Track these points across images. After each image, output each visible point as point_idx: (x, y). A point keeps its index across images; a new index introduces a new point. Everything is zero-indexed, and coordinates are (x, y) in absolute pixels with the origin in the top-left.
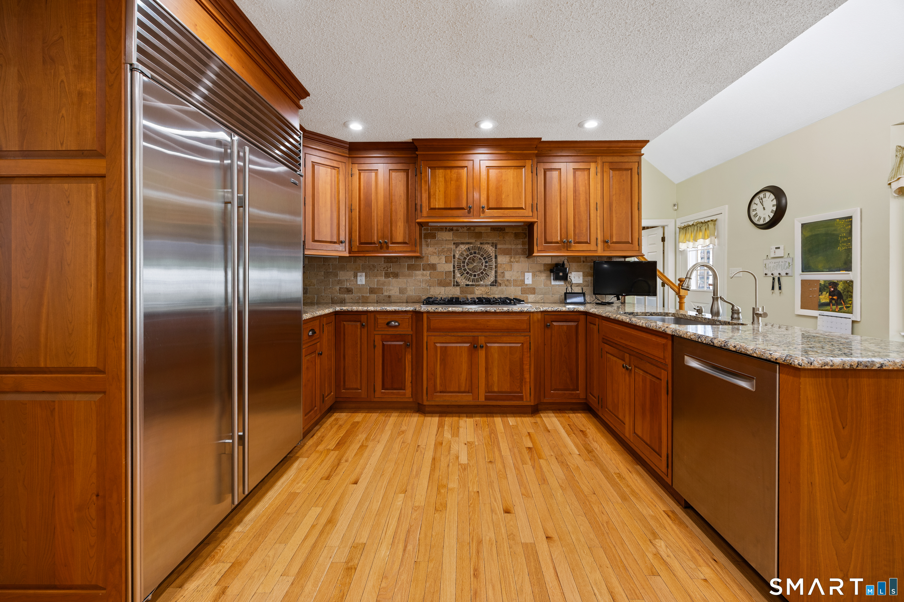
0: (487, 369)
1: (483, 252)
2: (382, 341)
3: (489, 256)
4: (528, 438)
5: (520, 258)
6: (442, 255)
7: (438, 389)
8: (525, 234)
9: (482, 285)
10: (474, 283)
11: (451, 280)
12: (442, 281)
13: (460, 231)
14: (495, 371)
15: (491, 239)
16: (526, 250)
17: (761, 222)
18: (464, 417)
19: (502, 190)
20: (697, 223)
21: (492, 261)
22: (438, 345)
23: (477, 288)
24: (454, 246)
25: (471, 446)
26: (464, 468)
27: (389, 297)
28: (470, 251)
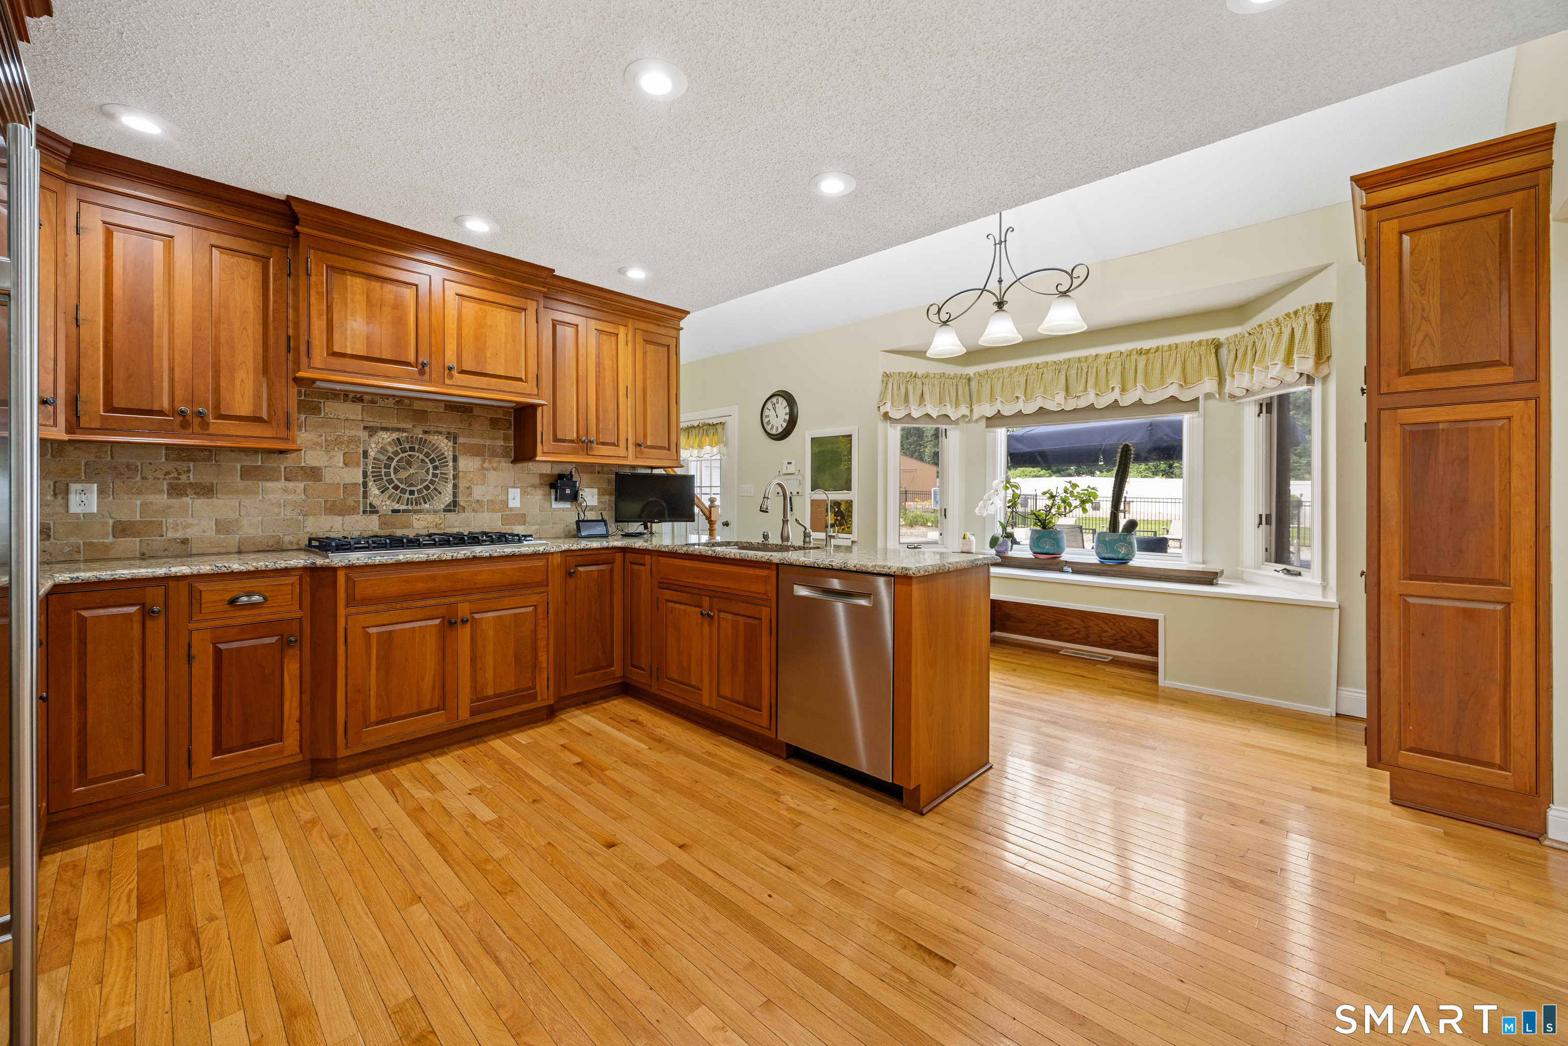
0: (473, 660)
1: (430, 449)
2: (214, 644)
3: (442, 457)
4: (566, 751)
5: (500, 462)
6: (336, 449)
7: (373, 718)
8: (509, 421)
9: (428, 511)
10: (410, 507)
11: (357, 502)
12: (337, 503)
13: (378, 404)
14: (490, 661)
15: (445, 426)
16: (511, 450)
17: (774, 432)
18: (428, 758)
19: (486, 342)
20: (705, 424)
21: (447, 466)
22: (373, 630)
23: (418, 517)
24: (366, 434)
25: (482, 793)
26: (498, 825)
27: (185, 542)
28: (401, 445)
